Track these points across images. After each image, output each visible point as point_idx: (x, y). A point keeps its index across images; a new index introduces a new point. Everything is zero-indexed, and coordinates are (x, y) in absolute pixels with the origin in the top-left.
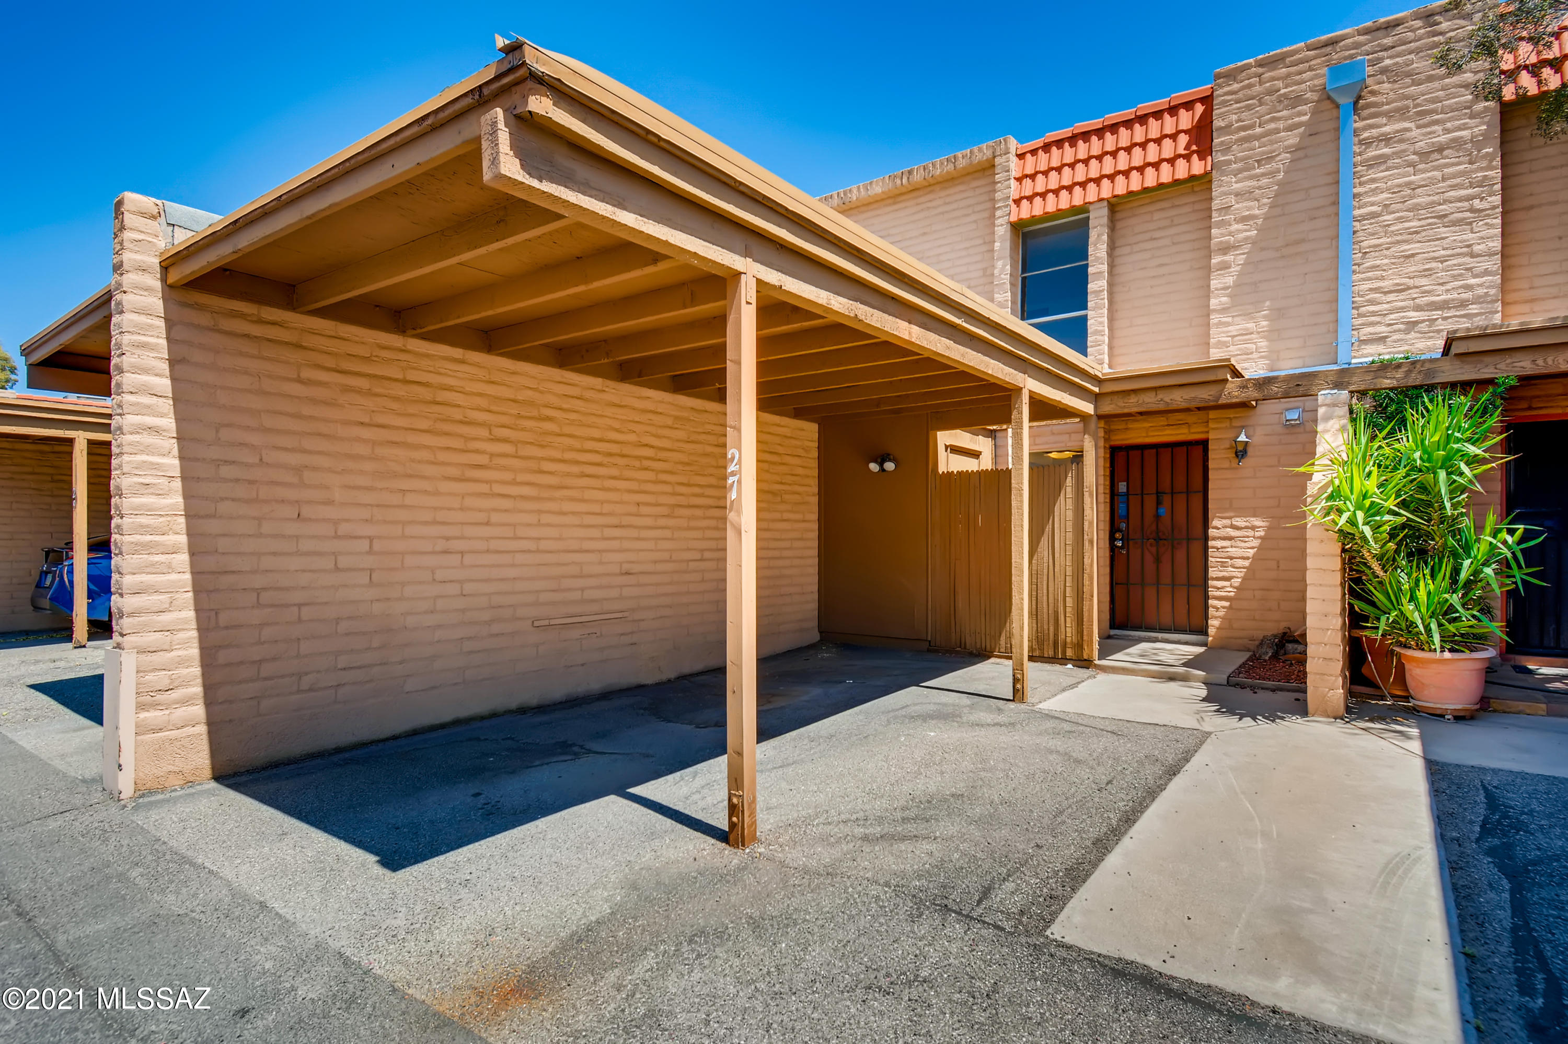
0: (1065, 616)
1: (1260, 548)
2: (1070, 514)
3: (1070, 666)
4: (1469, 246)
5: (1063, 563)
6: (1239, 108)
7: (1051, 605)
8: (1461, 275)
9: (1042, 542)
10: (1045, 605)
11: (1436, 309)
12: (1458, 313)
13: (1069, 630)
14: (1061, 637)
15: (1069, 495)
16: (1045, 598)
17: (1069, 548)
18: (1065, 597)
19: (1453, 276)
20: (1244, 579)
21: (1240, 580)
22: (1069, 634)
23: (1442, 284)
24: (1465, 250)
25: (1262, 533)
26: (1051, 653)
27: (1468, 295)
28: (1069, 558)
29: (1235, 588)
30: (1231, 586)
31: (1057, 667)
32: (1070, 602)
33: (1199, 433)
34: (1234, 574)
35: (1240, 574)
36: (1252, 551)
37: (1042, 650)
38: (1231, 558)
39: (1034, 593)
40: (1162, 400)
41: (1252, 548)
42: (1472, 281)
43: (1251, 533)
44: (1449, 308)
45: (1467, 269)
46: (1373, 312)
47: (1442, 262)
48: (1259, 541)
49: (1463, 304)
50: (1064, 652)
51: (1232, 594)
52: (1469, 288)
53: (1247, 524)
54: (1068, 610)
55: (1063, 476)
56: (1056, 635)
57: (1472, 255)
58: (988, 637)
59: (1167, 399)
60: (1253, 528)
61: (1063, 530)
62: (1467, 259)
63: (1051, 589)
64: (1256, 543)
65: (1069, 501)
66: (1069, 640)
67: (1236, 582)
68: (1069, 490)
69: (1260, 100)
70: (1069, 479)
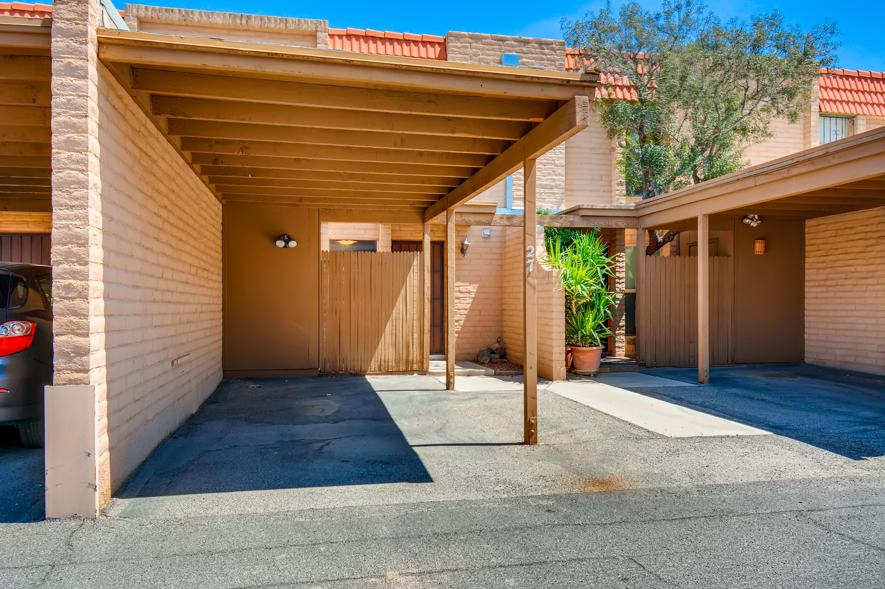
0: (413, 345)
1: (472, 304)
2: (416, 283)
3: (416, 375)
4: (554, 160)
5: (412, 312)
6: (461, 58)
7: (404, 339)
8: (551, 173)
9: (398, 300)
10: (401, 338)
11: (542, 188)
12: (550, 191)
13: (415, 353)
14: (411, 357)
15: (415, 271)
16: (401, 334)
17: (415, 303)
18: (413, 333)
19: (549, 173)
20: (465, 321)
21: (463, 322)
22: (415, 356)
23: (544, 176)
24: (552, 162)
25: (473, 296)
26: (404, 369)
27: (553, 184)
28: (415, 309)
29: (461, 326)
30: (459, 325)
31: (408, 376)
32: (416, 336)
33: (439, 237)
34: (460, 318)
35: (463, 318)
36: (469, 305)
37: (398, 367)
38: (459, 309)
39: (394, 331)
40: (464, 220)
41: (469, 304)
42: (555, 177)
43: (468, 295)
44: (547, 188)
45: (554, 171)
46: (518, 184)
47: (545, 166)
48: (472, 300)
49: (552, 187)
50: (412, 367)
51: (459, 329)
52: (554, 180)
53: (466, 290)
54: (415, 340)
55: (412, 259)
56: (407, 356)
57: (556, 165)
58: (363, 362)
59: (467, 220)
60: (469, 292)
61: (412, 292)
62: (553, 167)
63: (405, 328)
64: (471, 301)
65: (415, 274)
66: (415, 359)
67: (462, 322)
68: (415, 267)
69: (470, 57)
70: (415, 261)
